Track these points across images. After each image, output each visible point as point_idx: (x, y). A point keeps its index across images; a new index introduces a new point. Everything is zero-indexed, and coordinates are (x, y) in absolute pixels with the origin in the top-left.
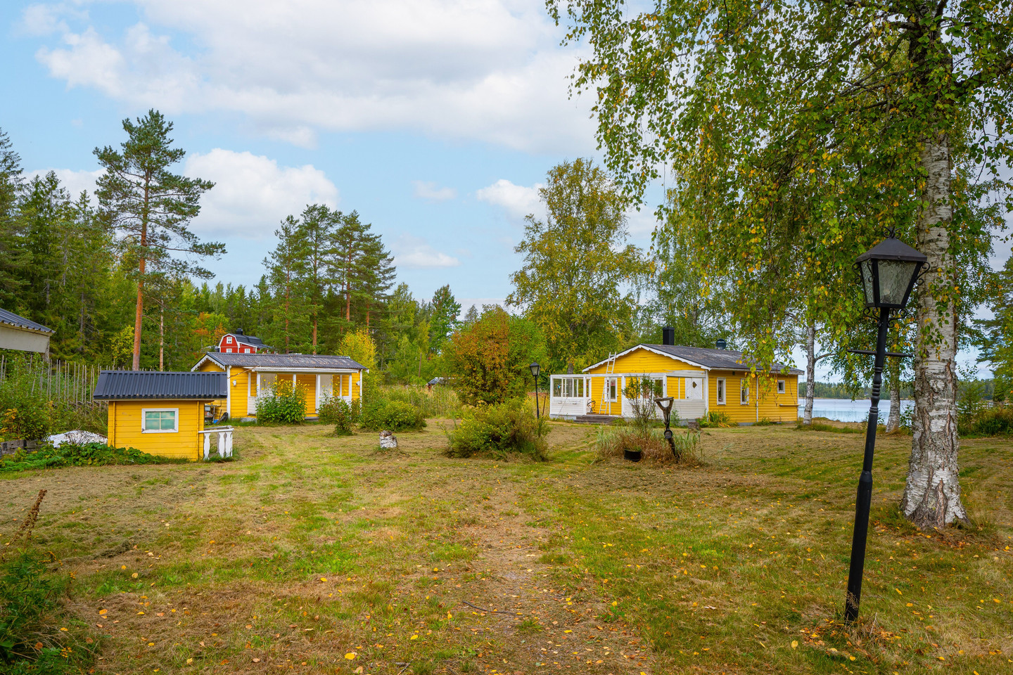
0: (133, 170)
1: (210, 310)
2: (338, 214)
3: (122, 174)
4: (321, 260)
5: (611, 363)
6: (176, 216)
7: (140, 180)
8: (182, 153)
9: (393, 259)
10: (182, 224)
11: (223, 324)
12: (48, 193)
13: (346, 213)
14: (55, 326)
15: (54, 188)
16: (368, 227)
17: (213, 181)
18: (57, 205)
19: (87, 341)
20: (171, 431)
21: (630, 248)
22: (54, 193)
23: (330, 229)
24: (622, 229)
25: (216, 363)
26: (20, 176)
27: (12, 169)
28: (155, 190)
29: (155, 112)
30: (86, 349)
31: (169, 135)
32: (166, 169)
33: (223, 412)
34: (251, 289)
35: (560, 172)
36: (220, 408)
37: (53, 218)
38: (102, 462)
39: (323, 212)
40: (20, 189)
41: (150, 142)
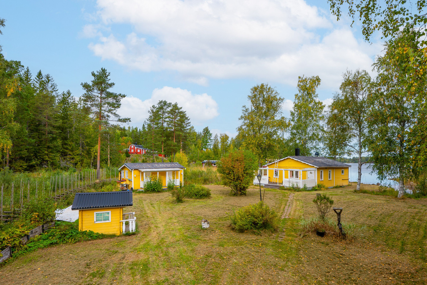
0: (96, 91)
1: (126, 136)
2: (170, 104)
3: (92, 92)
4: (165, 120)
5: (277, 163)
6: (112, 108)
7: (98, 95)
8: (114, 84)
9: (189, 119)
10: (114, 112)
11: (130, 141)
12: (67, 98)
13: (173, 103)
14: (71, 146)
15: (69, 96)
16: (181, 108)
17: (125, 95)
18: (71, 102)
19: (83, 151)
20: (107, 221)
21: (283, 118)
22: (70, 97)
23: (167, 109)
24: (280, 111)
25: (128, 168)
26: (57, 92)
27: (54, 90)
28: (104, 98)
29: (103, 68)
30: (83, 154)
31: (109, 77)
32: (108, 90)
33: (131, 187)
34: (140, 128)
35: (255, 89)
36: (130, 185)
37: (70, 107)
38: (76, 241)
39: (165, 103)
40: (57, 97)
41: (101, 80)
